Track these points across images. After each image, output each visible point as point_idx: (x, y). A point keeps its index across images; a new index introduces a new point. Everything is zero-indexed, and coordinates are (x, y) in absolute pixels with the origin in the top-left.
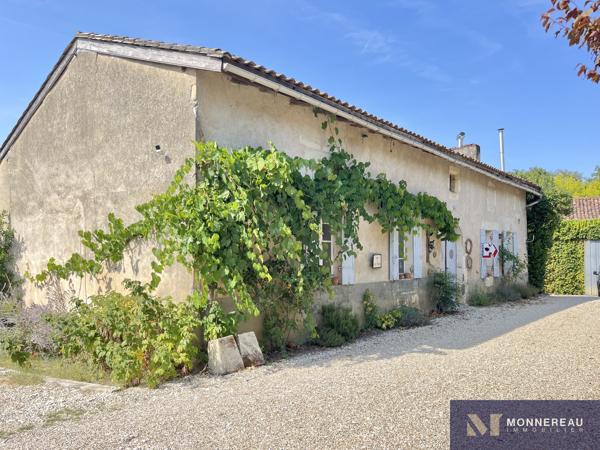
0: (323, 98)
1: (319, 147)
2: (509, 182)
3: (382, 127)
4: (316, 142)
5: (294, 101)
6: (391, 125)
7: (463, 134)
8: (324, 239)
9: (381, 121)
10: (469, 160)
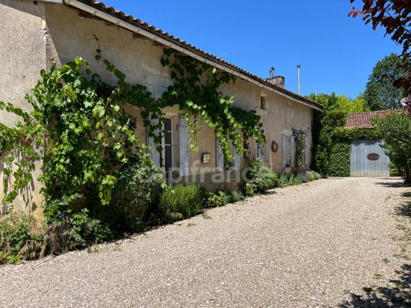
0: (158, 33)
1: (159, 73)
2: (301, 102)
3: (208, 59)
4: (156, 69)
5: (137, 35)
6: (215, 58)
7: (273, 69)
8: (166, 143)
9: (207, 54)
10: (274, 87)
